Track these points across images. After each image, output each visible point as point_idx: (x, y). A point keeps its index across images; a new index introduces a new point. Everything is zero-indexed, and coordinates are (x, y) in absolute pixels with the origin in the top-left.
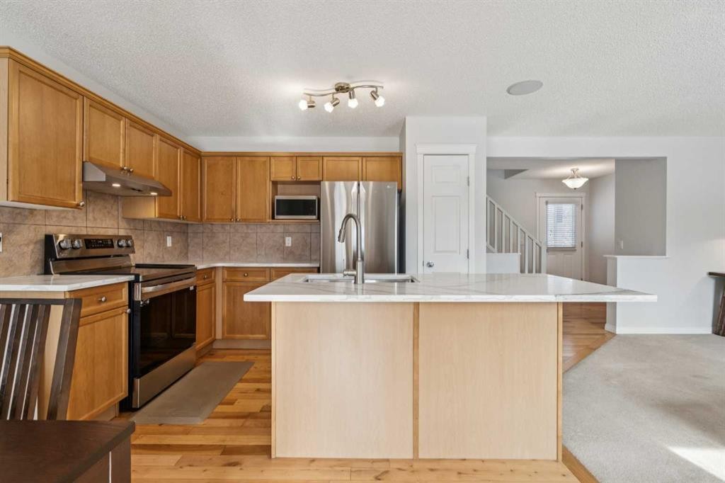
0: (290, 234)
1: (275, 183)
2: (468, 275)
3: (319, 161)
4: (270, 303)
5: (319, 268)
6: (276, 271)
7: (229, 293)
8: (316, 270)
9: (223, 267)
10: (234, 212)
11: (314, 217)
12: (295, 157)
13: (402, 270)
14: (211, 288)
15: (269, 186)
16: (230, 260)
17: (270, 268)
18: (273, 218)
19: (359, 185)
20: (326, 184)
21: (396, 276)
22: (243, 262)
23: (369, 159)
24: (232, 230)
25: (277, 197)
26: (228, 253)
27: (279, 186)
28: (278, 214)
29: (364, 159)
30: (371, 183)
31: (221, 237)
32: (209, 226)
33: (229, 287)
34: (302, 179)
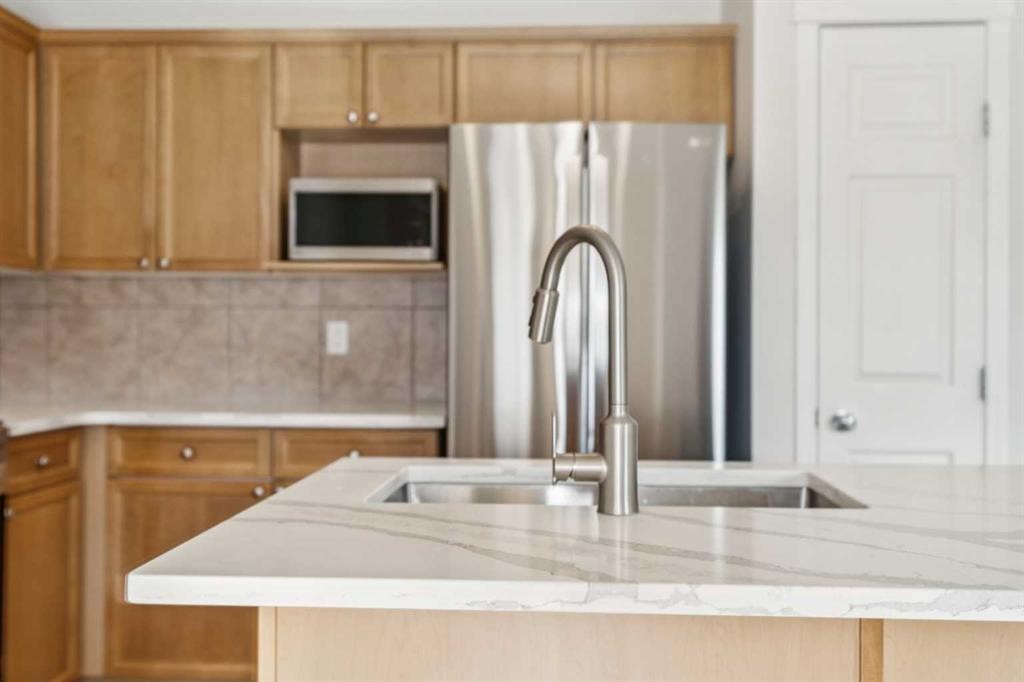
0: (343, 311)
1: (291, 138)
2: (983, 468)
3: (441, 58)
4: (252, 611)
5: (442, 433)
6: (292, 442)
7: (129, 513)
8: (432, 441)
9: (111, 428)
10: (149, 240)
11: (426, 253)
12: (361, 46)
13: (738, 450)
14: (66, 499)
15: (271, 149)
16: (141, 403)
17: (273, 431)
18: (284, 256)
19: (586, 136)
20: (467, 134)
21: (719, 472)
22: (181, 407)
23: (618, 49)
24: (147, 299)
25: (299, 185)
26: (133, 376)
27: (307, 150)
28: (301, 242)
29: (601, 51)
30: (624, 129)
31: (109, 320)
32: (71, 285)
33: (129, 495)
34: (387, 122)
